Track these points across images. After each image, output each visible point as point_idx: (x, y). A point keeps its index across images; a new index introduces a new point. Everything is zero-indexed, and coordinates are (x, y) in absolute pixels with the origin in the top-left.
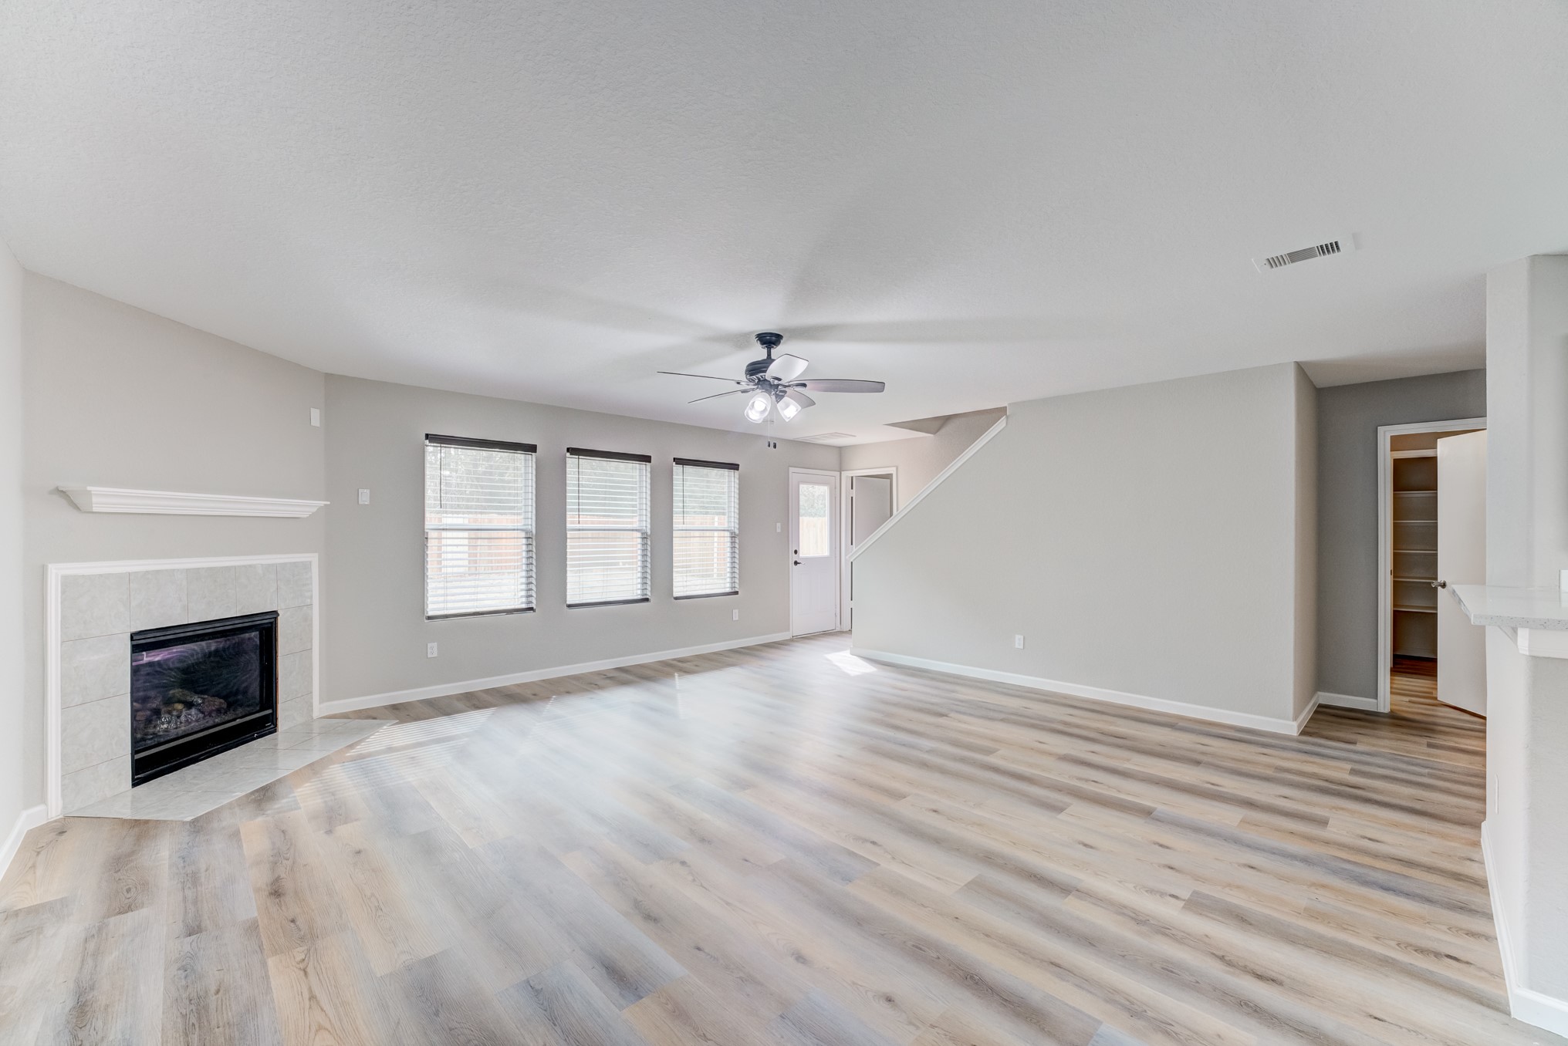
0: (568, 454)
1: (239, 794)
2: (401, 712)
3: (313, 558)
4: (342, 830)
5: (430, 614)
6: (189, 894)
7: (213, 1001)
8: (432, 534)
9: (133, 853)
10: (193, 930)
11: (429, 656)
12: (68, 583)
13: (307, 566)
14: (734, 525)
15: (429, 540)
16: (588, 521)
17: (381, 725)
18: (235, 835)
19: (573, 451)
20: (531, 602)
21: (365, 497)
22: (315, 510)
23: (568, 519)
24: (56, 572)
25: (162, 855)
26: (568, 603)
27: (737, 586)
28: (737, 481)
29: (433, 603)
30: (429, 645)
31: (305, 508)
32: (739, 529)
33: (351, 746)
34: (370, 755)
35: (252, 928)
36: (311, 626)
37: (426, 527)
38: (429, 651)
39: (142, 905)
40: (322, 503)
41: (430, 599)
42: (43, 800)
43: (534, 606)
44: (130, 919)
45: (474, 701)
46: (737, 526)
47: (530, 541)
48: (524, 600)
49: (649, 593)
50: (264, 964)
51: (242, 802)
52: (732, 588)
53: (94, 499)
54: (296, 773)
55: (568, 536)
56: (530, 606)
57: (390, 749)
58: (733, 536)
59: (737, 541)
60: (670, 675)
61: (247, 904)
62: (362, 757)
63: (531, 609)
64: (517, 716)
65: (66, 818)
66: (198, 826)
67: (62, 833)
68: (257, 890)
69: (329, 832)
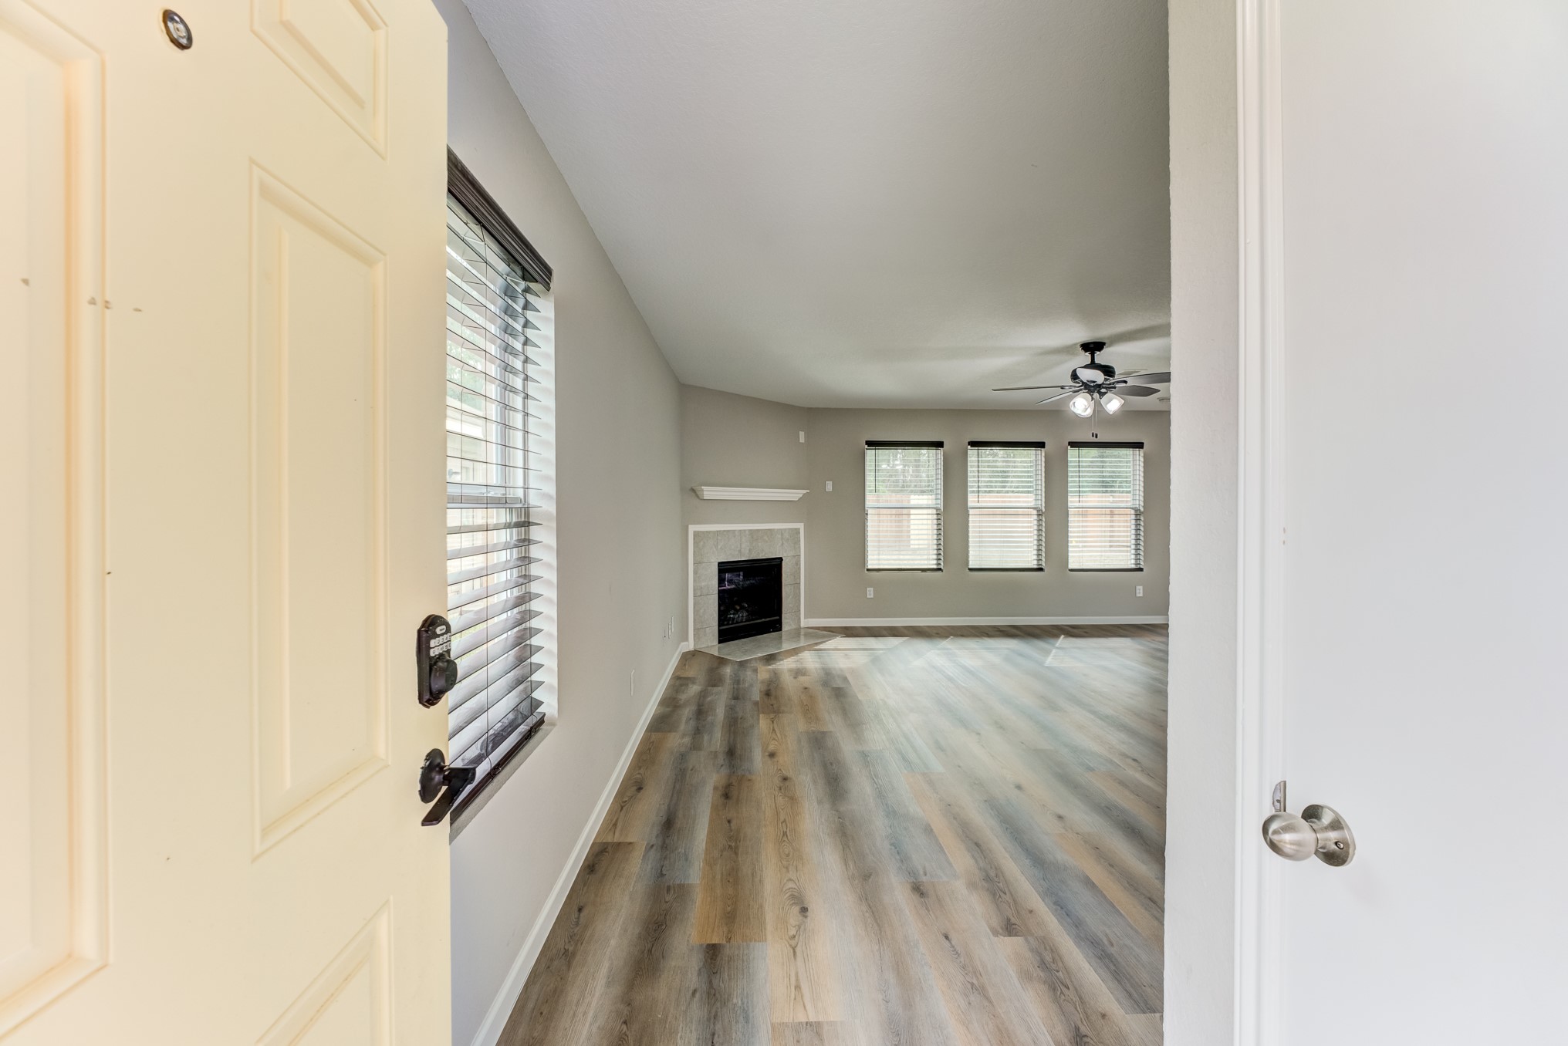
0: (969, 447)
1: (760, 655)
2: (849, 632)
3: (801, 526)
4: (801, 678)
5: (870, 567)
6: (735, 686)
7: (739, 721)
8: (870, 511)
9: (717, 668)
10: (736, 698)
11: (868, 597)
12: (696, 534)
13: (797, 531)
14: (1139, 503)
15: (869, 516)
16: (987, 500)
17: (836, 636)
18: (755, 671)
19: (974, 444)
20: (940, 564)
21: (829, 486)
22: (801, 496)
23: (969, 499)
24: (692, 528)
25: (728, 671)
26: (970, 567)
27: (1142, 563)
28: (1142, 459)
29: (872, 560)
30: (868, 589)
31: (795, 495)
32: (1144, 507)
33: (817, 644)
34: (824, 650)
35: (756, 703)
36: (799, 568)
37: (866, 506)
38: (868, 593)
39: (719, 686)
40: (805, 491)
41: (869, 557)
42: (686, 639)
43: (942, 567)
44: (716, 689)
45: (894, 632)
46: (1142, 504)
47: (939, 517)
48: (935, 562)
49: (1044, 564)
50: (759, 716)
51: (761, 659)
52: (1136, 564)
53: (705, 493)
54: (787, 651)
55: (970, 513)
56: (939, 567)
57: (836, 649)
58: (1138, 513)
59: (1142, 518)
60: (1057, 636)
61: (756, 695)
62: (821, 650)
63: (940, 569)
64: (921, 645)
65: (695, 650)
66: (742, 664)
67: (694, 655)
68: (761, 692)
69: (795, 678)
